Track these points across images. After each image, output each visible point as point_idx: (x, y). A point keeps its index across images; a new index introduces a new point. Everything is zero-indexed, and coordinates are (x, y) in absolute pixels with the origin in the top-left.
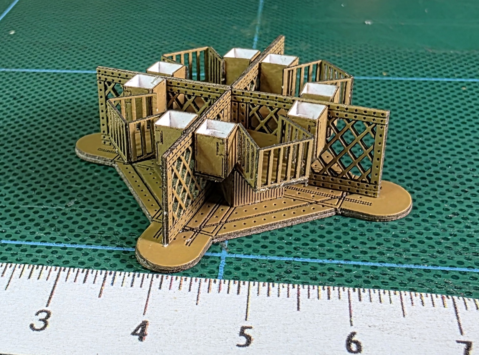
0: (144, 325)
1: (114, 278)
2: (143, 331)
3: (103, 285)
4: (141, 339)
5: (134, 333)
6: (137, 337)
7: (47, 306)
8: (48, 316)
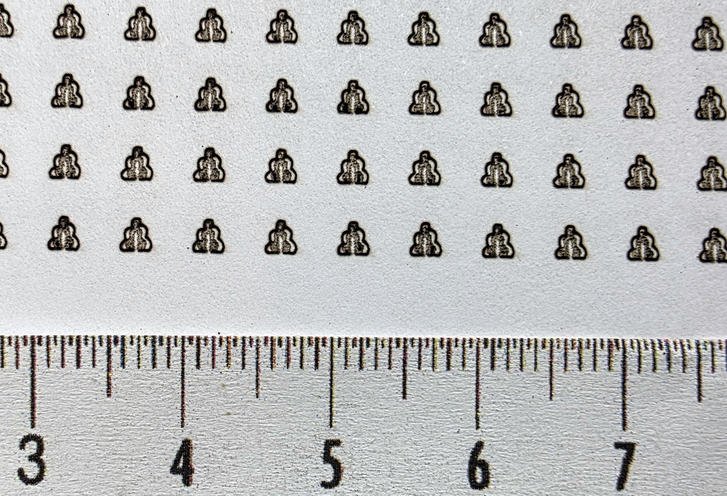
0: (186, 449)
1: (123, 351)
2: (187, 462)
3: (109, 370)
4: (187, 481)
5: (174, 470)
6: (180, 478)
7: (33, 426)
8: (40, 449)
